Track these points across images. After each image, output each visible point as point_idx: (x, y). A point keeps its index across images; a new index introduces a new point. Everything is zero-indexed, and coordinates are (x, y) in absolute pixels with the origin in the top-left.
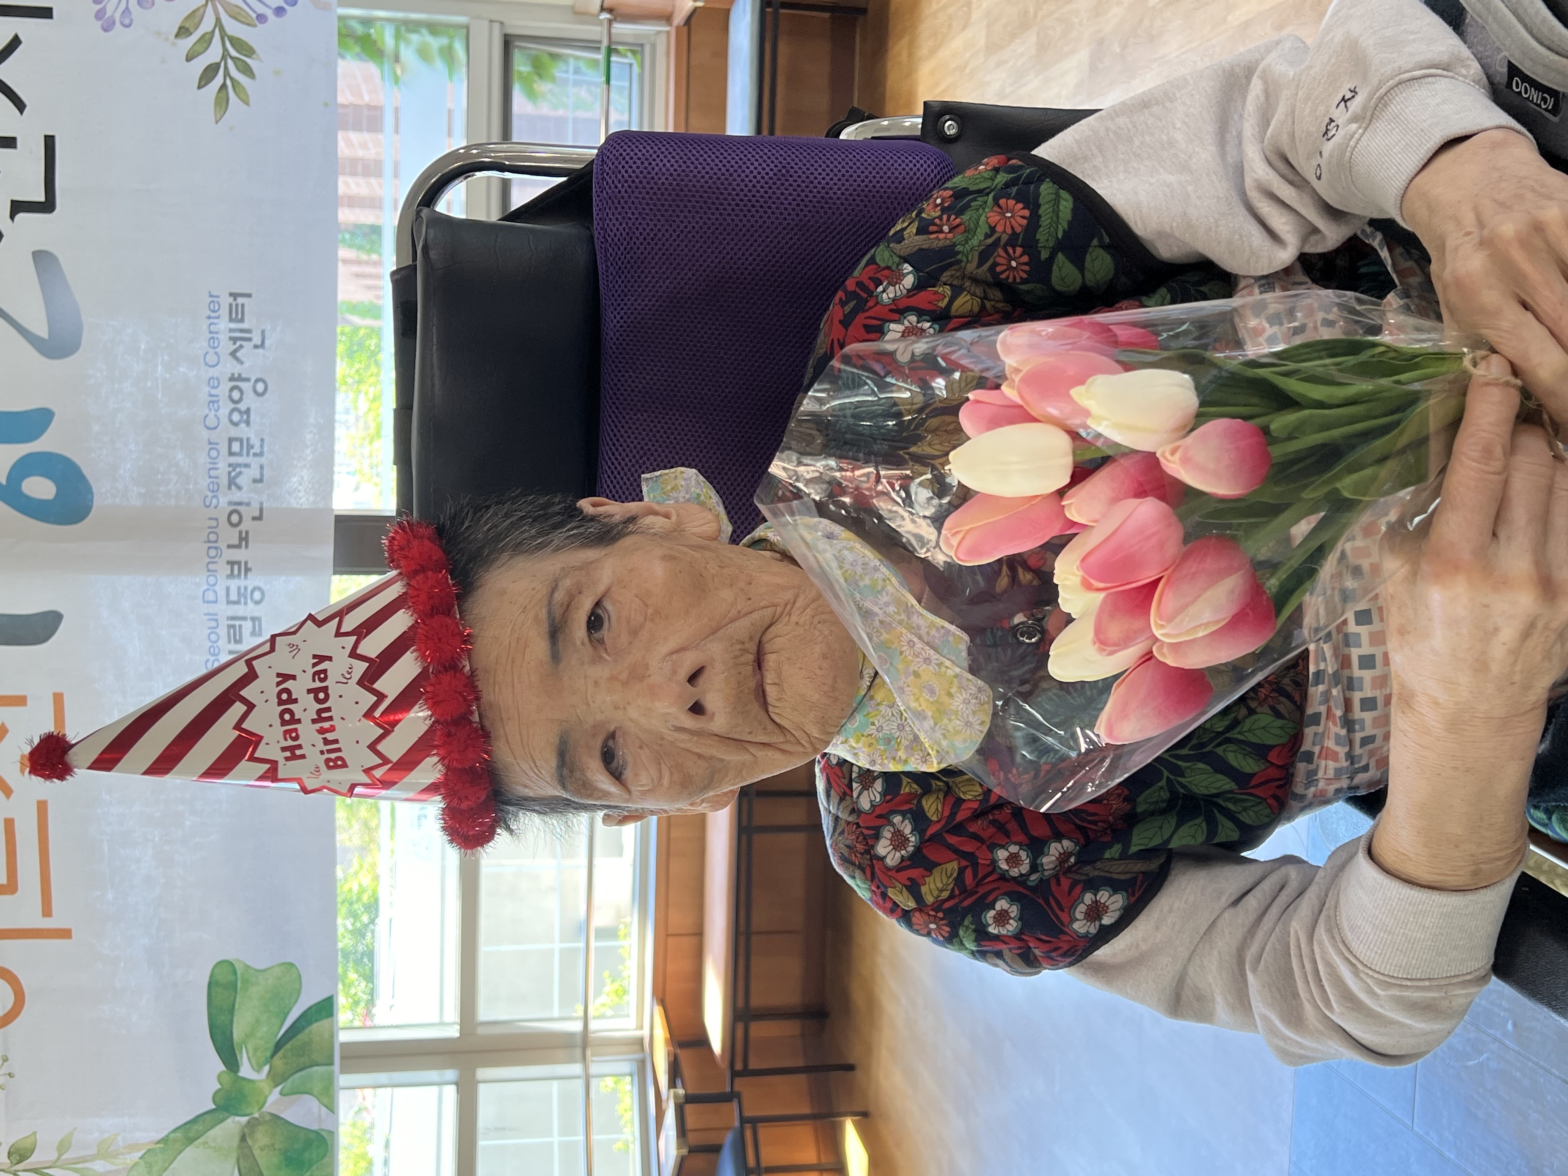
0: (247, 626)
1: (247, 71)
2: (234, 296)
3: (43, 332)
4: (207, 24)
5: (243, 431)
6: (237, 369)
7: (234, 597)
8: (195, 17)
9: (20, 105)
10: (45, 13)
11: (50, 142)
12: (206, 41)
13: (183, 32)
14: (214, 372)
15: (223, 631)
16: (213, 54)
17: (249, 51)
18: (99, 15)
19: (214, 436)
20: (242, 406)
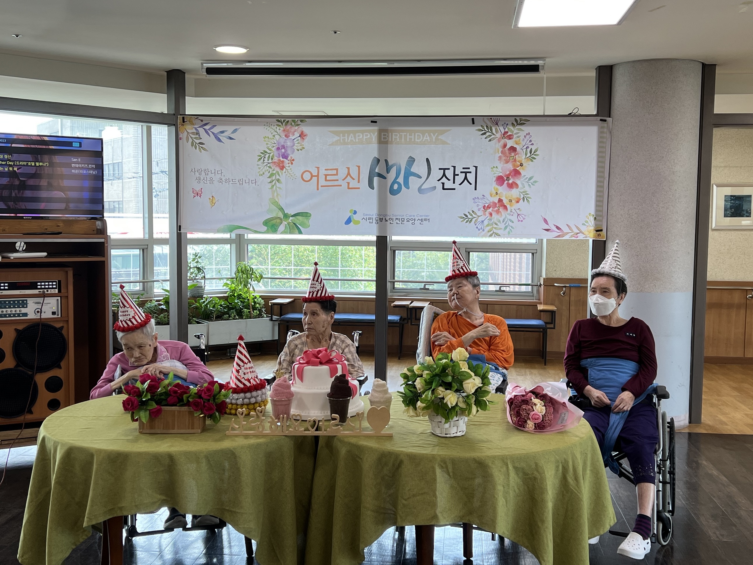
0: (371, 221)
1: (466, 222)
2: (429, 219)
3: (422, 188)
4: (474, 216)
5: (406, 220)
6: (416, 220)
7: (376, 219)
8: (476, 214)
9: (460, 184)
10: (476, 189)
11: (454, 189)
12: (472, 215)
13: (473, 212)
14: (416, 216)
15: (370, 217)
16: (469, 216)
17: (470, 222)
18: (475, 198)
19: (405, 216)
20: (410, 221)
